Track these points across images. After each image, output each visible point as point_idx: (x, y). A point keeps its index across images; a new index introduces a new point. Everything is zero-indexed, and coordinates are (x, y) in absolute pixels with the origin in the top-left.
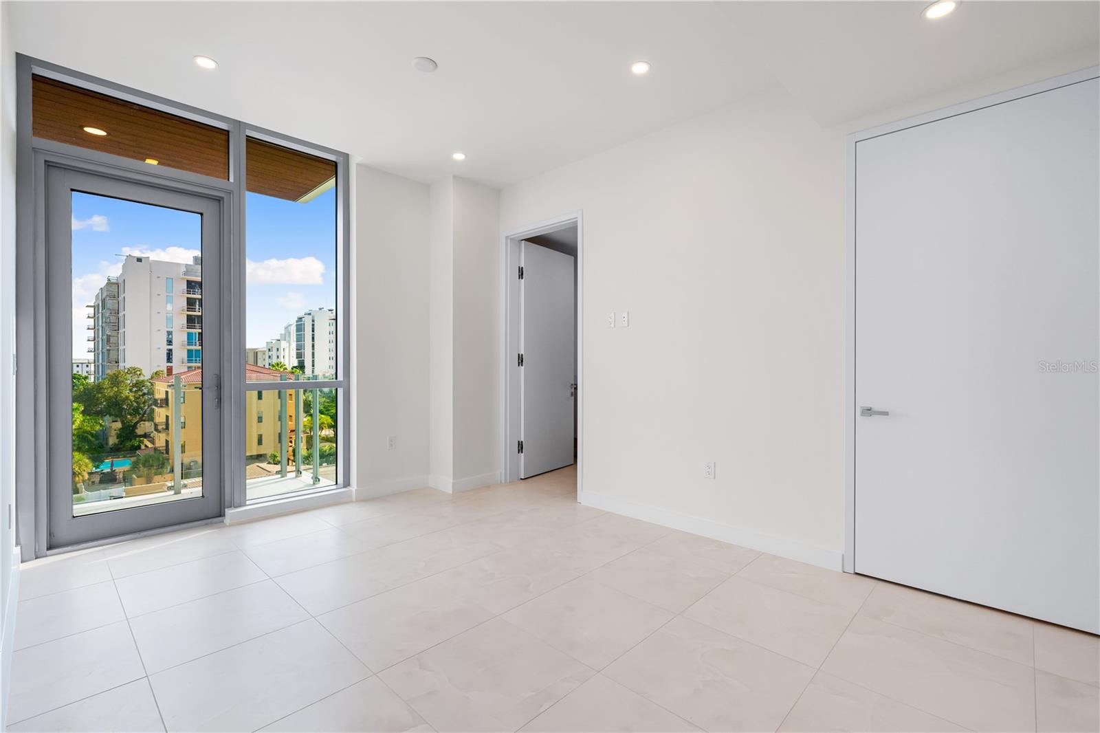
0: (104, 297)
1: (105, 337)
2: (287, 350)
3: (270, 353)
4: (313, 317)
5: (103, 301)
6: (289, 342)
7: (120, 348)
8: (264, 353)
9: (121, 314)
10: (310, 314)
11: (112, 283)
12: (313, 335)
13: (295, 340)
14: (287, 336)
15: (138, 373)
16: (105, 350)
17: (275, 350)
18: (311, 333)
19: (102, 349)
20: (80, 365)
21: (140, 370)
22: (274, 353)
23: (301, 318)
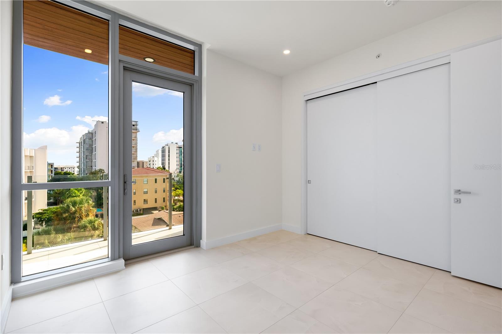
0: (85, 138)
1: (85, 156)
2: (157, 161)
3: (150, 162)
4: (169, 146)
5: (84, 141)
6: (158, 158)
7: (93, 161)
8: (147, 162)
9: (94, 146)
10: (167, 145)
11: (90, 133)
12: (169, 154)
13: (161, 157)
14: (157, 155)
15: (103, 171)
16: (85, 162)
17: (152, 161)
18: (168, 154)
19: (84, 161)
20: (71, 168)
21: (104, 170)
22: (152, 163)
23: (163, 147)
